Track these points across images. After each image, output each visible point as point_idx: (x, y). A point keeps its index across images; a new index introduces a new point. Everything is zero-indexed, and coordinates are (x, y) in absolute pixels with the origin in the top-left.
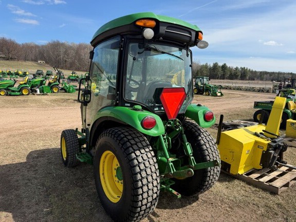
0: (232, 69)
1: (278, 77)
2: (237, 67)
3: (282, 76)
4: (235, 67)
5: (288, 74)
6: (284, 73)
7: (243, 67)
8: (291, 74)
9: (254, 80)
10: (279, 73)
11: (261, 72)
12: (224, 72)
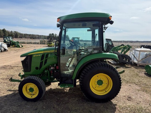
0: (9, 32)
1: (33, 37)
2: (12, 31)
3: (34, 36)
4: (10, 31)
5: (37, 35)
6: (35, 35)
7: (15, 31)
8: (38, 35)
9: (22, 38)
10: (33, 35)
11: (24, 34)
12: (5, 33)
